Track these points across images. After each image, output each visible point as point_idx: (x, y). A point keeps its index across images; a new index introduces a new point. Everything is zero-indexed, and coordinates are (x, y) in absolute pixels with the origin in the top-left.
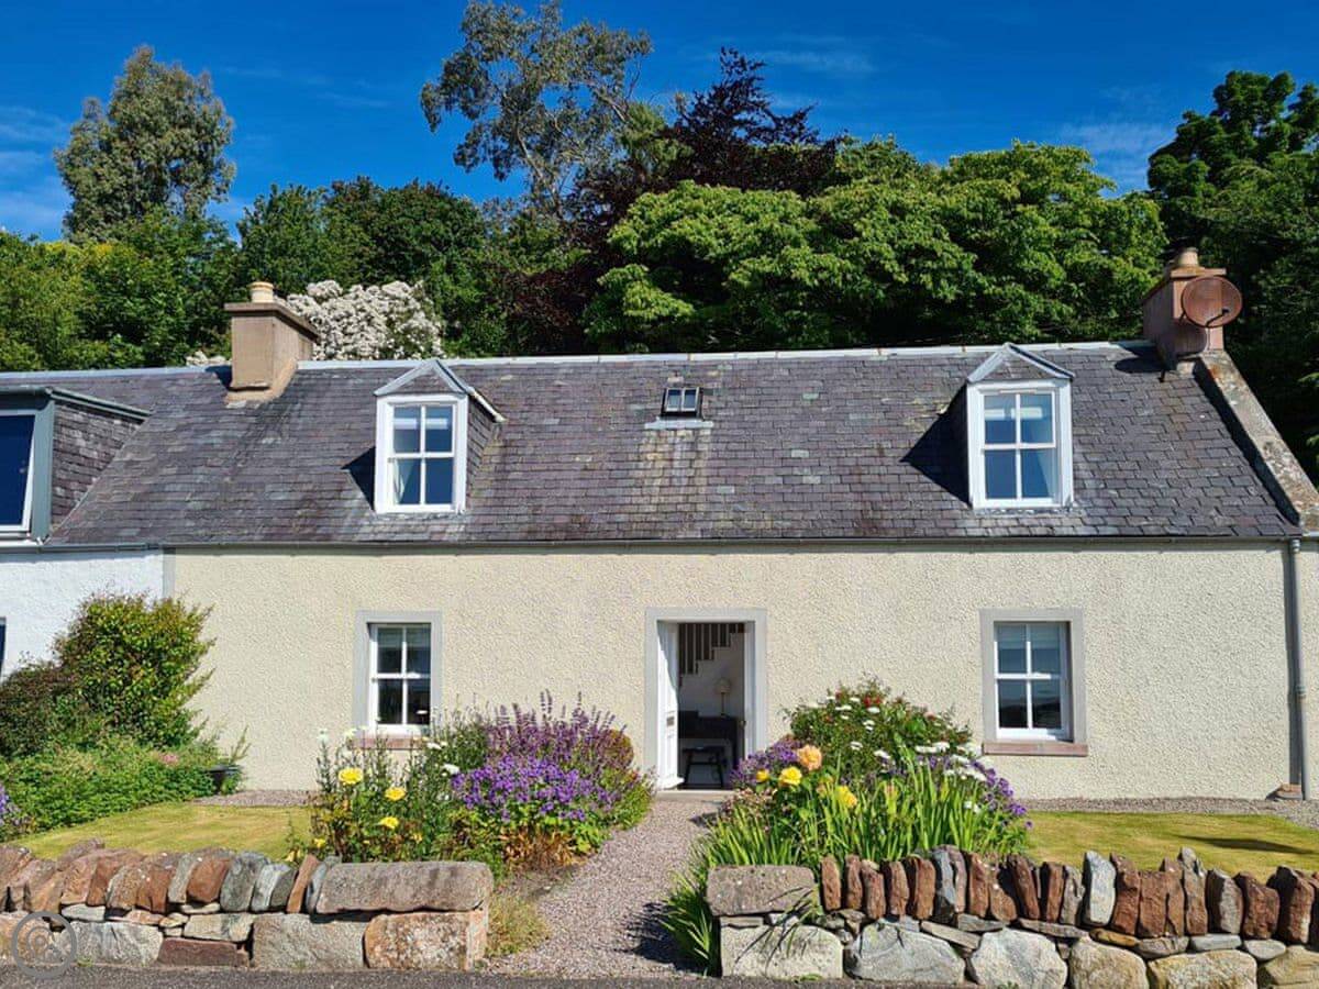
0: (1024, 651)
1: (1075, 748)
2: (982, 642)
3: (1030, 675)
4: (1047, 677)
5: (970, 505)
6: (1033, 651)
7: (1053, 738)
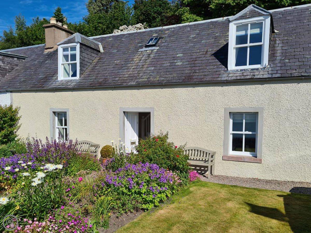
0: (242, 123)
1: (256, 160)
2: (224, 120)
3: (244, 132)
4: (250, 133)
5: (227, 69)
6: (246, 123)
7: (251, 156)
